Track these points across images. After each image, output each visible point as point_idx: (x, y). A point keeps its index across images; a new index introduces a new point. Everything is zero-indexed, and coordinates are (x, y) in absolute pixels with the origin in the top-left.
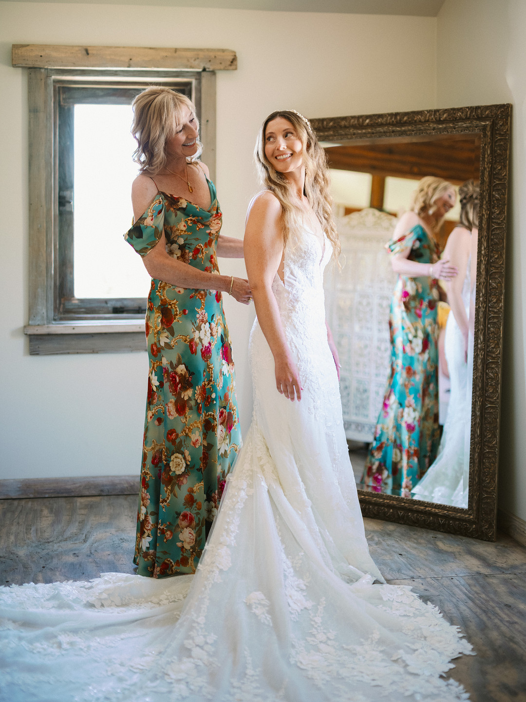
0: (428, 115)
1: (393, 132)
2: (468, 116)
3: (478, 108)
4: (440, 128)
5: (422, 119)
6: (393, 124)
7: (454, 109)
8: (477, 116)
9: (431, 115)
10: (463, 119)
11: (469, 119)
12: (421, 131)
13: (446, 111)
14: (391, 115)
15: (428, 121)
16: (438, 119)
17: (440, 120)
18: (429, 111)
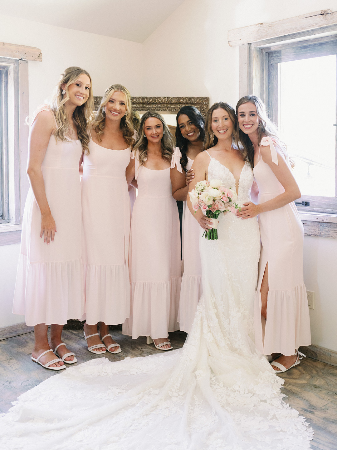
0: (164, 100)
1: (143, 108)
2: (187, 102)
3: (192, 98)
4: (172, 108)
5: (161, 101)
6: (143, 103)
7: (178, 98)
8: (192, 102)
9: (165, 100)
10: (184, 103)
11: (187, 103)
12: (160, 109)
13: (174, 98)
14: (142, 98)
15: (164, 103)
16: (170, 102)
17: (171, 103)
18: (164, 98)
